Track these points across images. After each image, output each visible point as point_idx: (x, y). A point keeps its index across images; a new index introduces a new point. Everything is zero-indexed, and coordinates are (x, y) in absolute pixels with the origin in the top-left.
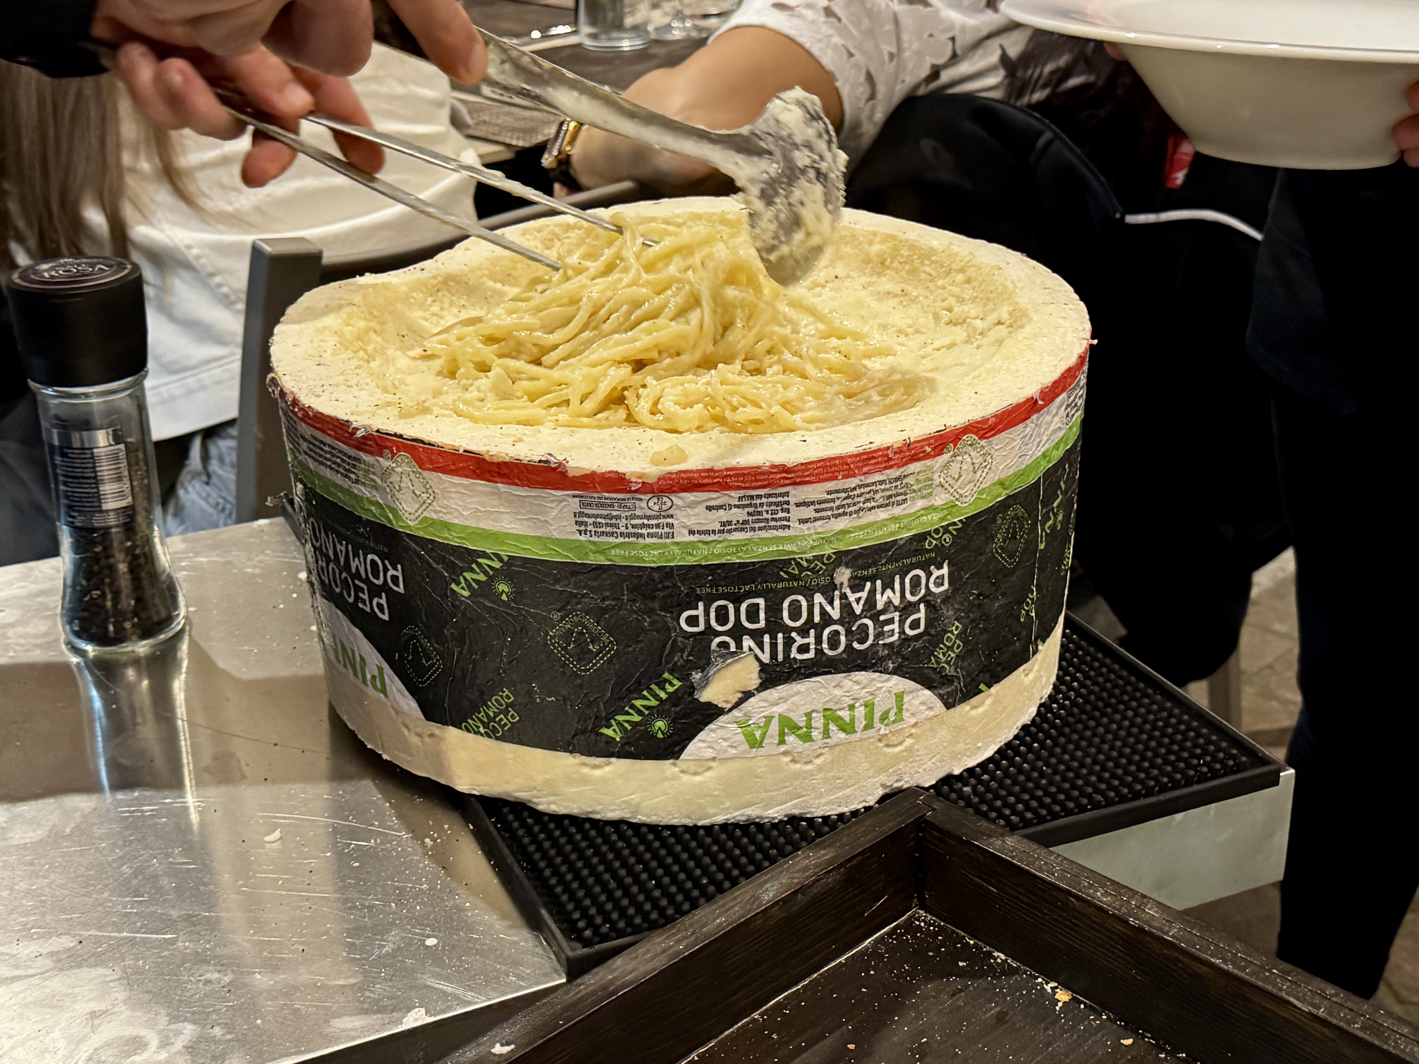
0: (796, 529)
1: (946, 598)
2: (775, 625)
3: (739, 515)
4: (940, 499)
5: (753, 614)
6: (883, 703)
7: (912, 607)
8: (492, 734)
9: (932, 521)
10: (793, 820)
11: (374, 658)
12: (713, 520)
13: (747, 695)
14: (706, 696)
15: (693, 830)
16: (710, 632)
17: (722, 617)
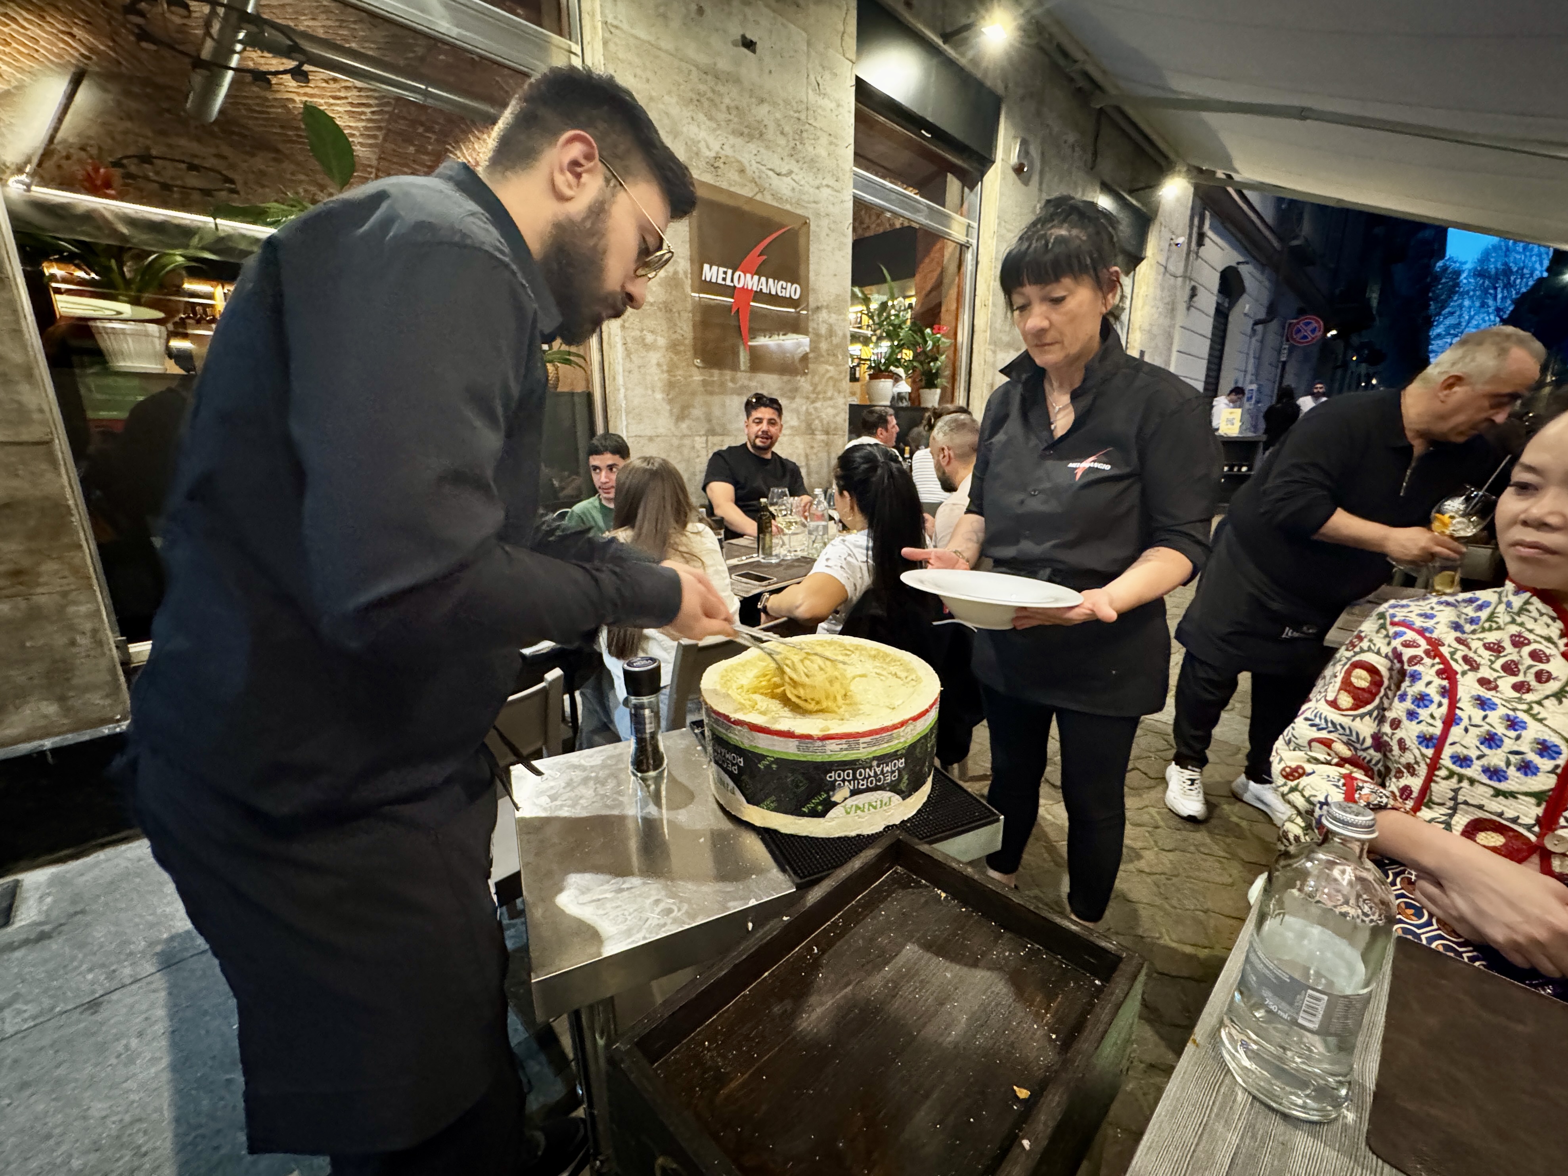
0: (862, 750)
1: (904, 768)
2: (855, 778)
3: (845, 746)
4: (902, 740)
5: (848, 775)
6: (885, 800)
7: (893, 772)
8: (768, 809)
9: (900, 746)
10: (858, 836)
11: (731, 784)
12: (838, 748)
13: (846, 799)
14: (833, 799)
15: (828, 839)
16: (836, 780)
17: (839, 776)
